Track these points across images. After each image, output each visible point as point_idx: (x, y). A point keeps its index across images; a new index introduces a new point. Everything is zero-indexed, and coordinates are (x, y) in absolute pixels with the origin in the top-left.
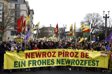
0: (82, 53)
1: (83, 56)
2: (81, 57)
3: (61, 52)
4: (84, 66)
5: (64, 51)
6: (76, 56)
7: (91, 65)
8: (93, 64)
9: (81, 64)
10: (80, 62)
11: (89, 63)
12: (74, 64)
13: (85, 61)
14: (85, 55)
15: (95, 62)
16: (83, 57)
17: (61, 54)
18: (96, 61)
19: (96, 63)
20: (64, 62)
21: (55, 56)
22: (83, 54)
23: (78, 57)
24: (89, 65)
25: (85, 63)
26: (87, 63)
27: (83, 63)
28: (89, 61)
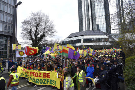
0: (44, 73)
2: (44, 77)
3: (32, 72)
6: (39, 76)
8: (53, 83)
10: (43, 81)
12: (38, 83)
13: (47, 80)
16: (46, 77)
17: (32, 74)
19: (55, 82)
21: (29, 75)
22: (45, 74)
24: (50, 84)
25: (47, 82)
26: (48, 82)
27: (46, 82)
28: (50, 80)
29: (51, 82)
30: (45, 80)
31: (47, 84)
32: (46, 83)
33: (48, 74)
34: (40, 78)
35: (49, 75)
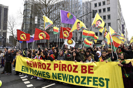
0: (82, 66)
1: (84, 71)
2: (82, 72)
3: (57, 64)
4: (86, 85)
5: (60, 63)
8: (102, 84)
11: (94, 81)
12: (73, 82)
13: (89, 78)
14: (87, 69)
15: (103, 81)
18: (106, 79)
19: (105, 82)
20: (61, 77)
21: (50, 69)
22: (84, 68)
23: (77, 72)
24: (94, 84)
25: (89, 81)
26: (91, 81)
27: (86, 81)
28: (94, 78)
29: (97, 81)
30: (84, 78)
31: (88, 84)
32: (85, 84)
33: (89, 66)
34: (74, 74)
35: (92, 70)
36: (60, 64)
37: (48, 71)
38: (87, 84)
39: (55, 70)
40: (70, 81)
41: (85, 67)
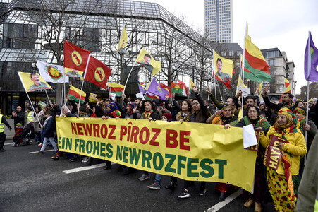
0: (168, 132)
1: (172, 142)
2: (168, 145)
4: (176, 175)
5: (130, 125)
7: (196, 175)
9: (168, 169)
10: (166, 161)
11: (190, 168)
12: (149, 165)
13: (180, 158)
14: (178, 139)
16: (174, 146)
17: (125, 134)
20: (128, 154)
21: (114, 138)
22: (171, 135)
23: (158, 144)
24: (190, 174)
25: (180, 166)
26: (184, 166)
27: (175, 166)
29: (196, 167)
30: (172, 157)
31: (179, 173)
32: (173, 171)
34: (153, 150)
35: (187, 140)
36: (130, 127)
37: (111, 141)
38: (177, 172)
39: (121, 139)
40: (143, 165)
41: (174, 132)
